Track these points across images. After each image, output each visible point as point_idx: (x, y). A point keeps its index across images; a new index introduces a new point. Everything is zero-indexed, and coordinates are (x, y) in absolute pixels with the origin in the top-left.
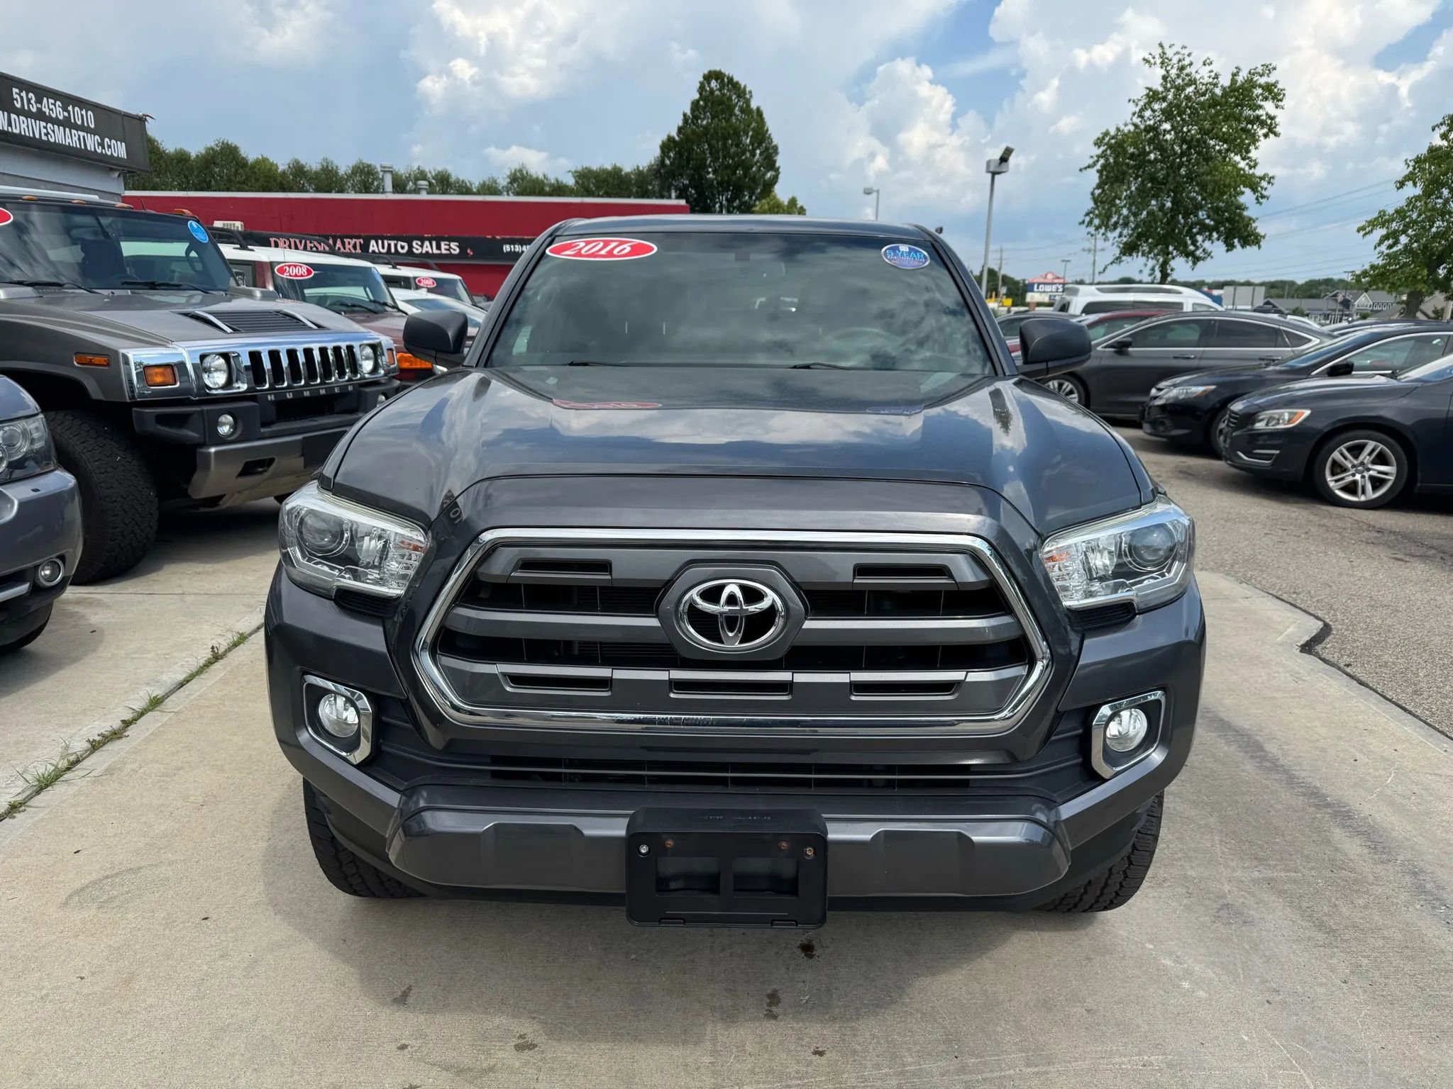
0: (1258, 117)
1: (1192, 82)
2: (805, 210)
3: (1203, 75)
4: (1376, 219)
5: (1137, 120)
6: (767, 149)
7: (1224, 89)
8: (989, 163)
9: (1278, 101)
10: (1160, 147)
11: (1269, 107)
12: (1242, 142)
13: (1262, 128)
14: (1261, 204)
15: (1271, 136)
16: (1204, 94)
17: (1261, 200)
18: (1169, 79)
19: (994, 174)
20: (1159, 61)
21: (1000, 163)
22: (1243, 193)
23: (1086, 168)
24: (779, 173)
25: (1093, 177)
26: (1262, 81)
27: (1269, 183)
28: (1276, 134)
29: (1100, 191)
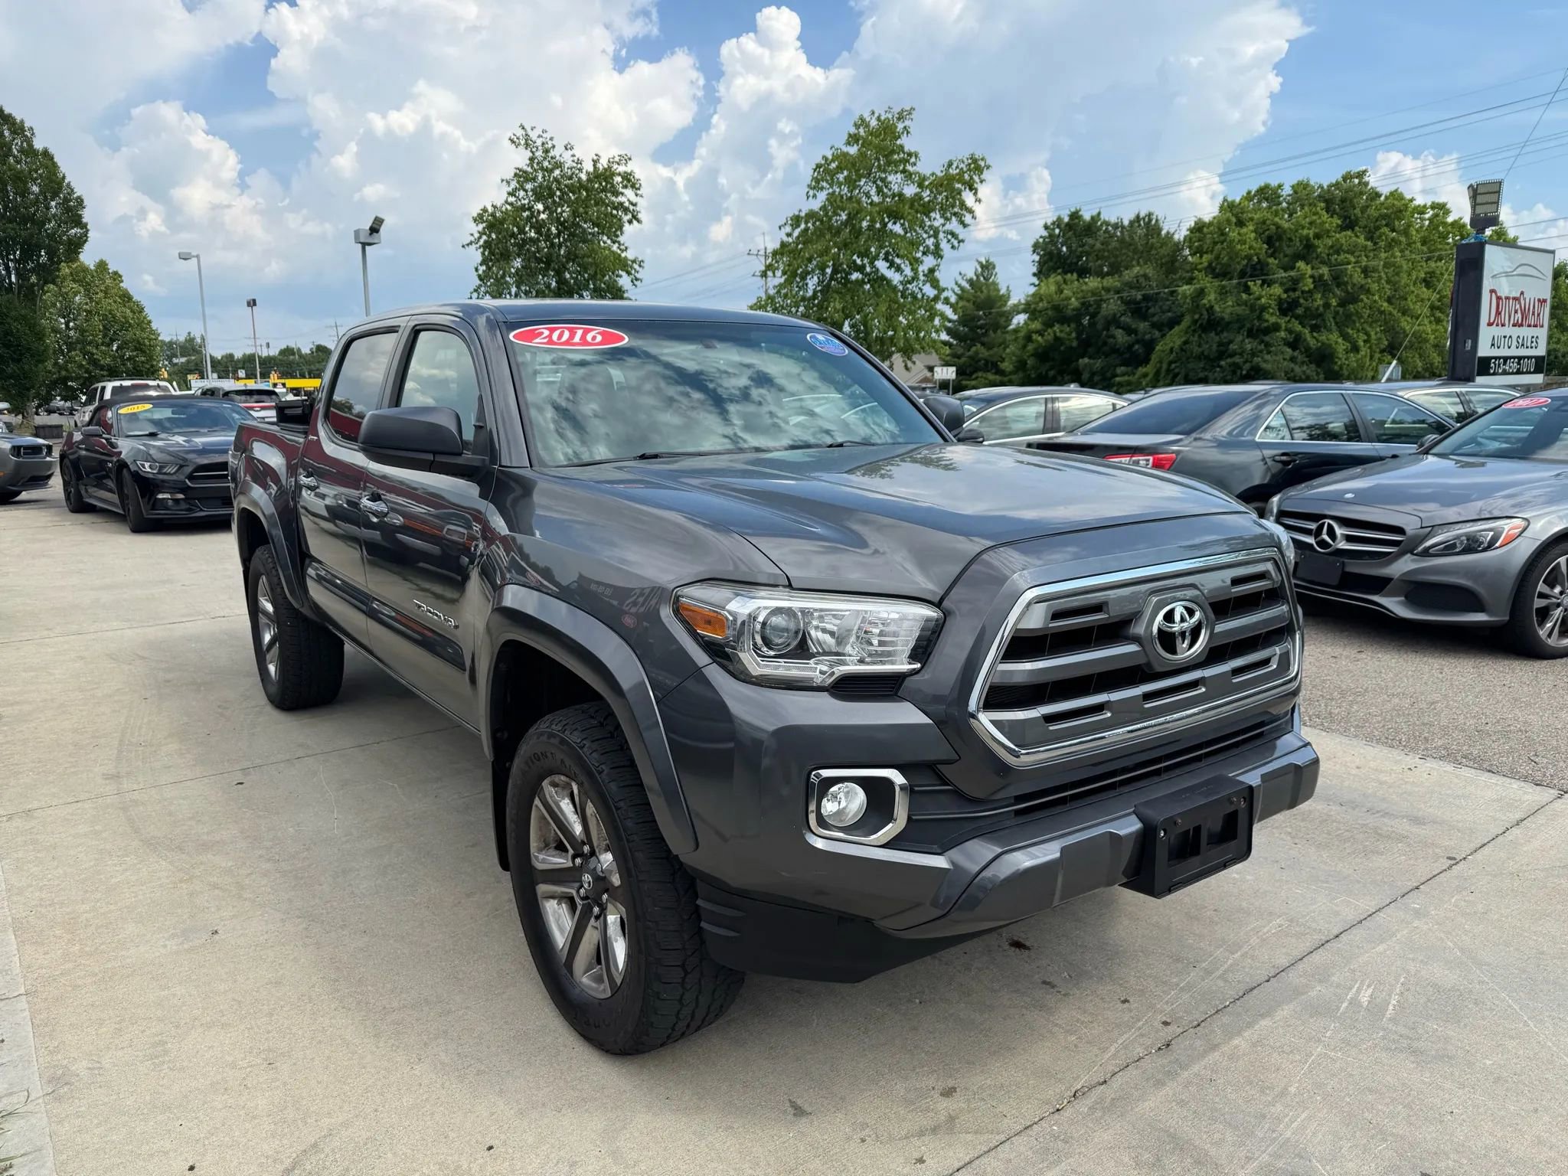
0: (621, 204)
1: (559, 165)
2: (120, 276)
3: (567, 159)
4: (755, 304)
5: (512, 199)
6: (66, 200)
7: (588, 173)
8: (357, 233)
9: (637, 189)
10: (538, 227)
11: (629, 193)
12: (613, 228)
13: (626, 214)
14: (636, 286)
15: (635, 222)
16: (571, 178)
17: (635, 282)
18: (536, 161)
19: (364, 245)
20: (523, 142)
21: (371, 234)
22: (621, 276)
23: (468, 245)
24: (88, 231)
25: (476, 255)
26: (621, 169)
27: (640, 266)
28: (639, 221)
29: (484, 268)
